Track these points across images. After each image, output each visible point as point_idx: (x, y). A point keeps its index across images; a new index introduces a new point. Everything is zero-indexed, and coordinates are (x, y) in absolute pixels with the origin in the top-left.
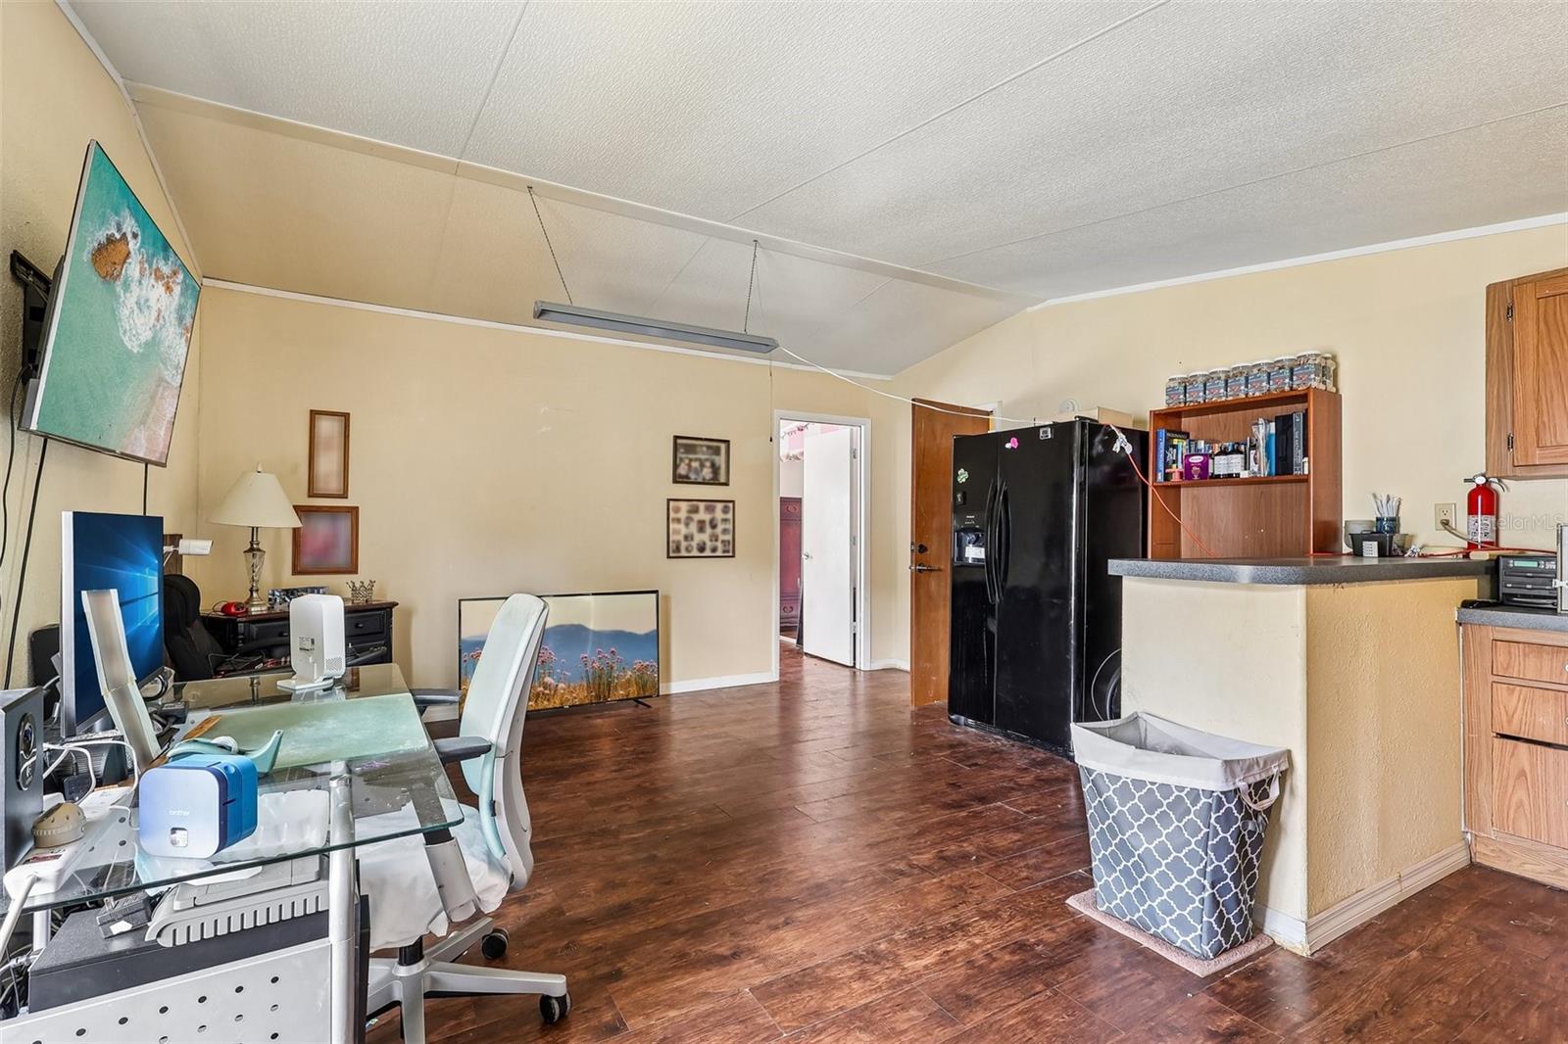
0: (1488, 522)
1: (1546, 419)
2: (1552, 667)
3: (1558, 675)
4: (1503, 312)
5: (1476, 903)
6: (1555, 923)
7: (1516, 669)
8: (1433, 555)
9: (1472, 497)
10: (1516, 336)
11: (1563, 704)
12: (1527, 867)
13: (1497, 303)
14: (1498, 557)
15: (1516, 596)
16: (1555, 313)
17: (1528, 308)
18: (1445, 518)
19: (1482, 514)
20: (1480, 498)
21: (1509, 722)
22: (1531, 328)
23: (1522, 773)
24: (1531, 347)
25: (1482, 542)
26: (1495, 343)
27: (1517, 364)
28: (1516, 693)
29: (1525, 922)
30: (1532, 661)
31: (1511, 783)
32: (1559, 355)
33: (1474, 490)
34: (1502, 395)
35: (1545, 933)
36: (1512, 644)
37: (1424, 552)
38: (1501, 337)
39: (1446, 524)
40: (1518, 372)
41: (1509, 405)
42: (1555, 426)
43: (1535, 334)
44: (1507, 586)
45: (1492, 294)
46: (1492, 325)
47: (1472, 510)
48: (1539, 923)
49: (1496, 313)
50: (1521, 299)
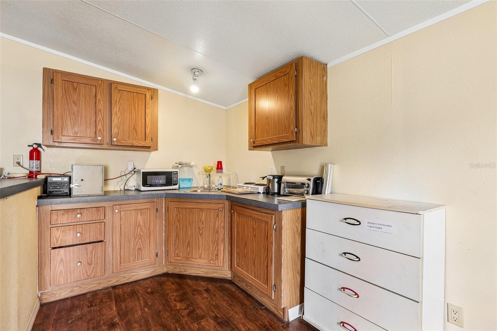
0: (38, 163)
1: (65, 125)
2: (72, 217)
3: (74, 219)
4: (50, 81)
5: (53, 322)
6: (80, 312)
7: (60, 221)
8: (14, 177)
9: (31, 153)
10: (55, 92)
11: (76, 229)
12: (62, 294)
13: (47, 76)
14: (47, 177)
15: (53, 192)
16: (68, 88)
17: (59, 81)
18: (18, 161)
19: (35, 160)
20: (34, 153)
21: (57, 242)
22: (60, 90)
23: (62, 260)
24: (60, 97)
25: (35, 171)
26: (46, 92)
27: (55, 102)
28: (60, 230)
29: (72, 318)
30: (65, 216)
31: (58, 265)
32: (69, 103)
33: (32, 150)
34: (49, 113)
35: (80, 318)
36: (58, 211)
37: (10, 176)
38: (48, 90)
39: (19, 163)
40: (55, 106)
41: (51, 118)
42: (68, 129)
43: (62, 93)
44: (50, 189)
45: (45, 72)
46: (45, 84)
47: (31, 158)
48: (76, 315)
49: (47, 80)
50: (57, 78)
